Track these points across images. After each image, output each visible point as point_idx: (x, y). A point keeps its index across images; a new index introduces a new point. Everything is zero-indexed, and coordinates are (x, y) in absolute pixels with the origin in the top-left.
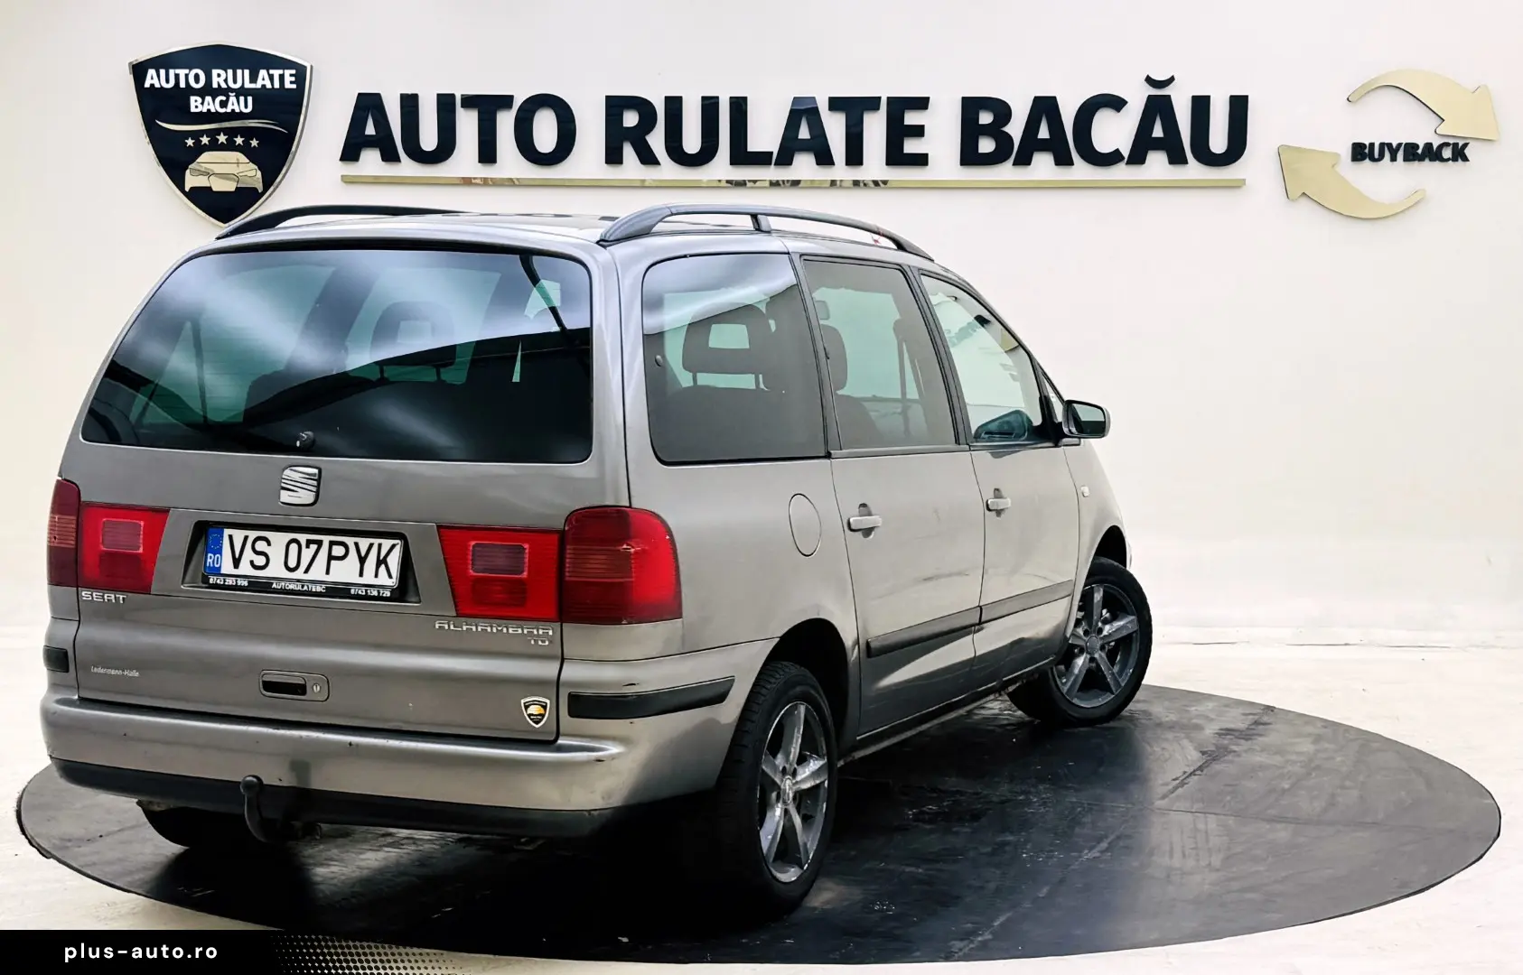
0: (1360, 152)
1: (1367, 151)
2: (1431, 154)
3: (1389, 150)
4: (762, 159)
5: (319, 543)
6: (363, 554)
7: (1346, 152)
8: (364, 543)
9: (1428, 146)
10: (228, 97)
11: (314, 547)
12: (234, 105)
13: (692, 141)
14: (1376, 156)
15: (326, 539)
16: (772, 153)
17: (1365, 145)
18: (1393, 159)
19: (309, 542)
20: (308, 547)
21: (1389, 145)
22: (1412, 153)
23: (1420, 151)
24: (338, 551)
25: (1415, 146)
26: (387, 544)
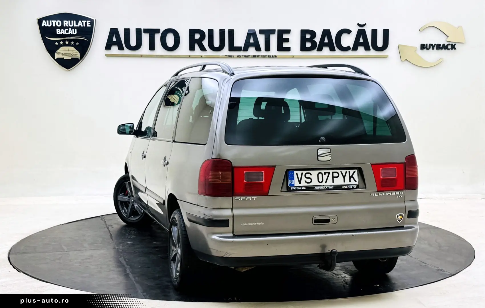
0: (423, 47)
1: (425, 46)
2: (445, 47)
3: (432, 46)
4: (239, 49)
5: (329, 173)
6: (344, 175)
7: (419, 47)
8: (344, 172)
9: (444, 45)
10: (69, 29)
11: (327, 174)
12: (71, 32)
13: (217, 43)
14: (428, 48)
15: (331, 171)
16: (241, 47)
17: (424, 44)
18: (433, 49)
19: (325, 173)
20: (325, 174)
21: (432, 45)
22: (439, 47)
23: (441, 46)
24: (336, 175)
25: (440, 45)
26: (352, 171)
